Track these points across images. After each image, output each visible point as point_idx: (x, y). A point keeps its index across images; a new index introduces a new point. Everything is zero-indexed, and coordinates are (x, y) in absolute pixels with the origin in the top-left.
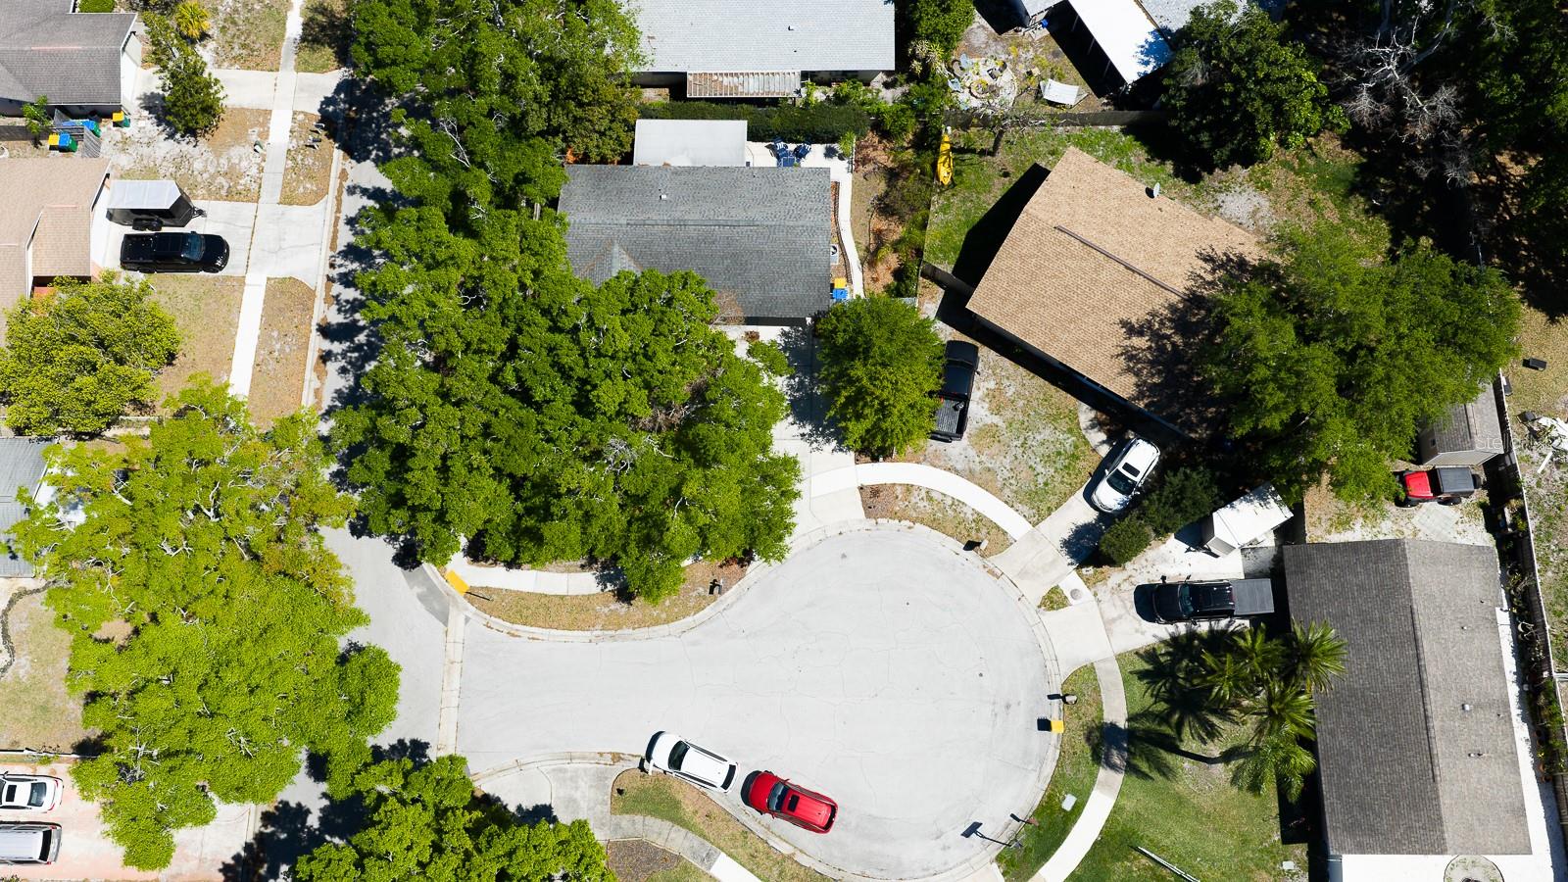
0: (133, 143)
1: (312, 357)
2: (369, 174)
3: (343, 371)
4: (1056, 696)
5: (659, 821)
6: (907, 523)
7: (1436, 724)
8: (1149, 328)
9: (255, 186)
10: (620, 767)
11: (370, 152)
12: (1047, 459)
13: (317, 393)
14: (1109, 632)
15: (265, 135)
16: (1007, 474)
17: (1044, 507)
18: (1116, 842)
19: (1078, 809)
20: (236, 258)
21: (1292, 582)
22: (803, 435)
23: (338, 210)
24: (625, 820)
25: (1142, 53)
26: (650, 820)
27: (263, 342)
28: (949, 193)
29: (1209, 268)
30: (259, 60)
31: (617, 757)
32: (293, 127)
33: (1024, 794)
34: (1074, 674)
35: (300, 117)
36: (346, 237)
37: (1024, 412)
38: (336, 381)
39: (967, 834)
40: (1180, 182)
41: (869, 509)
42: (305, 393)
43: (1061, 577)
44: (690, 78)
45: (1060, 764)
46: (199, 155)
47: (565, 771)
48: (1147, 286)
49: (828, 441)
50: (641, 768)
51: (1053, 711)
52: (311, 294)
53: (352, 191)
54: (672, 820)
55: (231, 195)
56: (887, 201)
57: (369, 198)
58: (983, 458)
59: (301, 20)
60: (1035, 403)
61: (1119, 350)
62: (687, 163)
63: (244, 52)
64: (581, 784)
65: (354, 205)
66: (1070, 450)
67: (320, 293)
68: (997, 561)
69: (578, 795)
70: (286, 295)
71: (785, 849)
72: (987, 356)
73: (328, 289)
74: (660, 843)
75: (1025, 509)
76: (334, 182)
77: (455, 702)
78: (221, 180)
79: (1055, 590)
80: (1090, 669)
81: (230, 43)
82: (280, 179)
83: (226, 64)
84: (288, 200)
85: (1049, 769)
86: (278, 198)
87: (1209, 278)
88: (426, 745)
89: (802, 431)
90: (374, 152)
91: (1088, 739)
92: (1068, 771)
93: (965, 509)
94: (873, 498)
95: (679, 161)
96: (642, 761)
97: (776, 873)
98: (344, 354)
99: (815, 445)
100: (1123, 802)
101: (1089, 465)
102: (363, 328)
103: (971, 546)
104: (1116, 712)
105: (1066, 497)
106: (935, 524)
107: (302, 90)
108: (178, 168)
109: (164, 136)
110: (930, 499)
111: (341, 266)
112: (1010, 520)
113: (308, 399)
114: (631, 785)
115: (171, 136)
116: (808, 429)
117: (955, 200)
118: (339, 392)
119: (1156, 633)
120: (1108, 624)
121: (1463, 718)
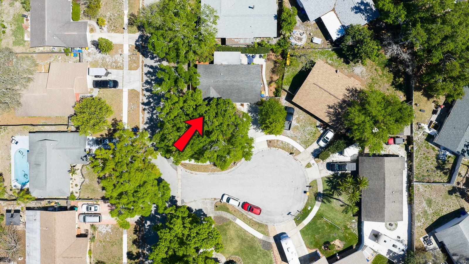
0: (91, 54)
1: (141, 109)
2: (149, 62)
3: (148, 113)
4: (308, 186)
5: (224, 212)
6: (277, 148)
7: (386, 196)
8: (334, 107)
9: (122, 65)
10: (216, 201)
11: (148, 55)
12: (309, 134)
13: (143, 118)
14: (320, 173)
15: (122, 51)
16: (300, 137)
17: (308, 145)
18: (319, 216)
19: (311, 209)
20: (120, 84)
21: (360, 165)
22: (254, 128)
23: (143, 71)
24: (218, 212)
25: (338, 32)
26: (223, 212)
27: (129, 106)
28: (289, 67)
29: (348, 92)
30: (118, 30)
31: (215, 199)
32: (129, 49)
33: (300, 206)
34: (312, 181)
35: (131, 46)
36: (145, 78)
37: (304, 123)
38: (147, 115)
39: (288, 214)
40: (345, 64)
41: (269, 145)
42: (140, 118)
43: (310, 161)
44: (226, 39)
45: (308, 200)
46: (108, 57)
47: (204, 202)
48: (334, 98)
49: (260, 130)
50: (220, 201)
51: (307, 189)
52: (139, 93)
53: (146, 65)
54: (227, 212)
55: (117, 68)
56: (274, 69)
57: (150, 68)
58: (294, 134)
59: (127, 18)
60: (307, 121)
61: (326, 111)
62: (226, 64)
63: (115, 28)
64: (208, 204)
65: (146, 70)
66: (314, 132)
67: (141, 93)
68: (297, 157)
69: (207, 207)
70: (133, 93)
71: (251, 217)
72: (296, 109)
73: (142, 92)
74: (225, 216)
75: (303, 145)
76: (141, 64)
77: (180, 187)
78: (113, 64)
79: (309, 163)
80: (316, 181)
81: (111, 26)
82: (128, 63)
83: (110, 32)
84: (130, 69)
85: (306, 201)
86: (128, 68)
87: (348, 95)
88: (175, 197)
89: (254, 127)
90: (150, 55)
91: (315, 195)
92: (310, 202)
93: (290, 145)
94: (270, 143)
95: (225, 63)
96: (220, 200)
97: (249, 222)
98: (148, 108)
99: (257, 131)
100: (321, 208)
101: (318, 135)
102: (152, 102)
103: (291, 154)
104: (321, 190)
105: (313, 143)
106: (283, 148)
107: (130, 39)
108: (103, 61)
109: (98, 52)
110: (282, 143)
111: (145, 86)
112: (300, 148)
113: (141, 120)
114: (219, 204)
115: (100, 52)
116: (255, 127)
117: (290, 69)
118: (148, 118)
119: (330, 173)
120: (320, 171)
121: (392, 195)
